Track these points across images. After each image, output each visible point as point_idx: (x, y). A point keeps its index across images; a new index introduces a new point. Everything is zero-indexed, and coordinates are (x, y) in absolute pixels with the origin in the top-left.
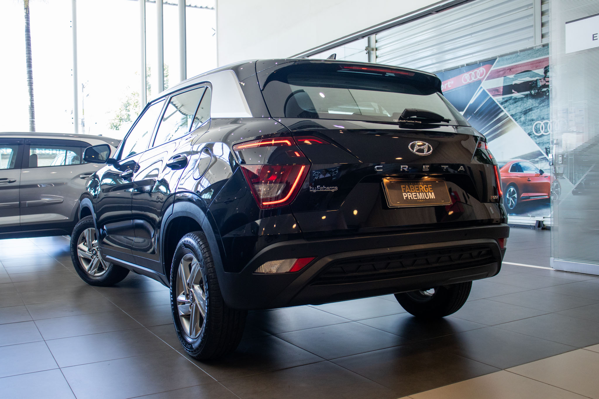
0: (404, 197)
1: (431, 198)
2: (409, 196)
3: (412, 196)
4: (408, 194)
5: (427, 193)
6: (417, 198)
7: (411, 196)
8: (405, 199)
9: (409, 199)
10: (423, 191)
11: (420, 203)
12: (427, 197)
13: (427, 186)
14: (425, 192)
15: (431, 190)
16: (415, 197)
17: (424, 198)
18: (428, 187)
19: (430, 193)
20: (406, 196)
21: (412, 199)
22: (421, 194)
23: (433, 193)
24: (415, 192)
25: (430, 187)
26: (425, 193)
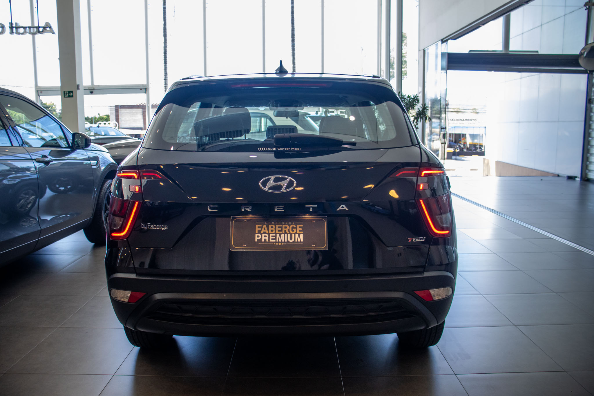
0: (256, 238)
1: (296, 241)
2: (263, 238)
3: (269, 238)
4: (263, 235)
5: (293, 235)
6: (275, 241)
7: (267, 238)
8: (256, 241)
9: (263, 241)
10: (288, 232)
11: (278, 246)
12: (291, 239)
13: (295, 226)
14: (290, 233)
15: (300, 231)
16: (272, 239)
17: (286, 241)
18: (296, 228)
19: (297, 235)
20: (260, 238)
21: (267, 241)
22: (283, 235)
23: (302, 235)
24: (275, 233)
25: (300, 227)
26: (289, 235)
